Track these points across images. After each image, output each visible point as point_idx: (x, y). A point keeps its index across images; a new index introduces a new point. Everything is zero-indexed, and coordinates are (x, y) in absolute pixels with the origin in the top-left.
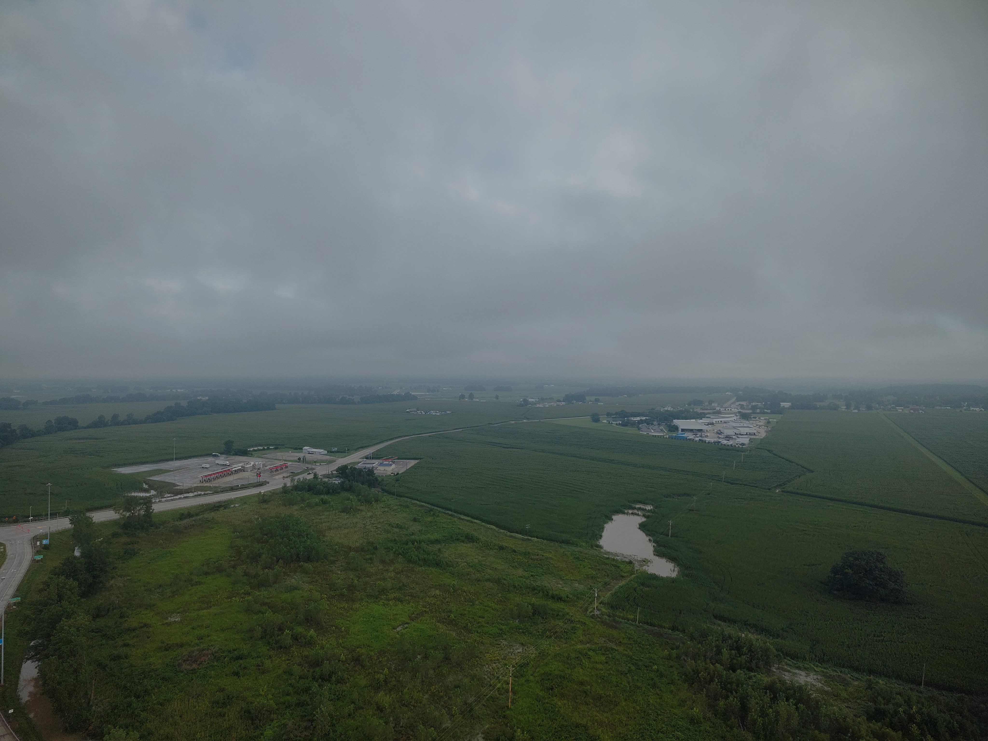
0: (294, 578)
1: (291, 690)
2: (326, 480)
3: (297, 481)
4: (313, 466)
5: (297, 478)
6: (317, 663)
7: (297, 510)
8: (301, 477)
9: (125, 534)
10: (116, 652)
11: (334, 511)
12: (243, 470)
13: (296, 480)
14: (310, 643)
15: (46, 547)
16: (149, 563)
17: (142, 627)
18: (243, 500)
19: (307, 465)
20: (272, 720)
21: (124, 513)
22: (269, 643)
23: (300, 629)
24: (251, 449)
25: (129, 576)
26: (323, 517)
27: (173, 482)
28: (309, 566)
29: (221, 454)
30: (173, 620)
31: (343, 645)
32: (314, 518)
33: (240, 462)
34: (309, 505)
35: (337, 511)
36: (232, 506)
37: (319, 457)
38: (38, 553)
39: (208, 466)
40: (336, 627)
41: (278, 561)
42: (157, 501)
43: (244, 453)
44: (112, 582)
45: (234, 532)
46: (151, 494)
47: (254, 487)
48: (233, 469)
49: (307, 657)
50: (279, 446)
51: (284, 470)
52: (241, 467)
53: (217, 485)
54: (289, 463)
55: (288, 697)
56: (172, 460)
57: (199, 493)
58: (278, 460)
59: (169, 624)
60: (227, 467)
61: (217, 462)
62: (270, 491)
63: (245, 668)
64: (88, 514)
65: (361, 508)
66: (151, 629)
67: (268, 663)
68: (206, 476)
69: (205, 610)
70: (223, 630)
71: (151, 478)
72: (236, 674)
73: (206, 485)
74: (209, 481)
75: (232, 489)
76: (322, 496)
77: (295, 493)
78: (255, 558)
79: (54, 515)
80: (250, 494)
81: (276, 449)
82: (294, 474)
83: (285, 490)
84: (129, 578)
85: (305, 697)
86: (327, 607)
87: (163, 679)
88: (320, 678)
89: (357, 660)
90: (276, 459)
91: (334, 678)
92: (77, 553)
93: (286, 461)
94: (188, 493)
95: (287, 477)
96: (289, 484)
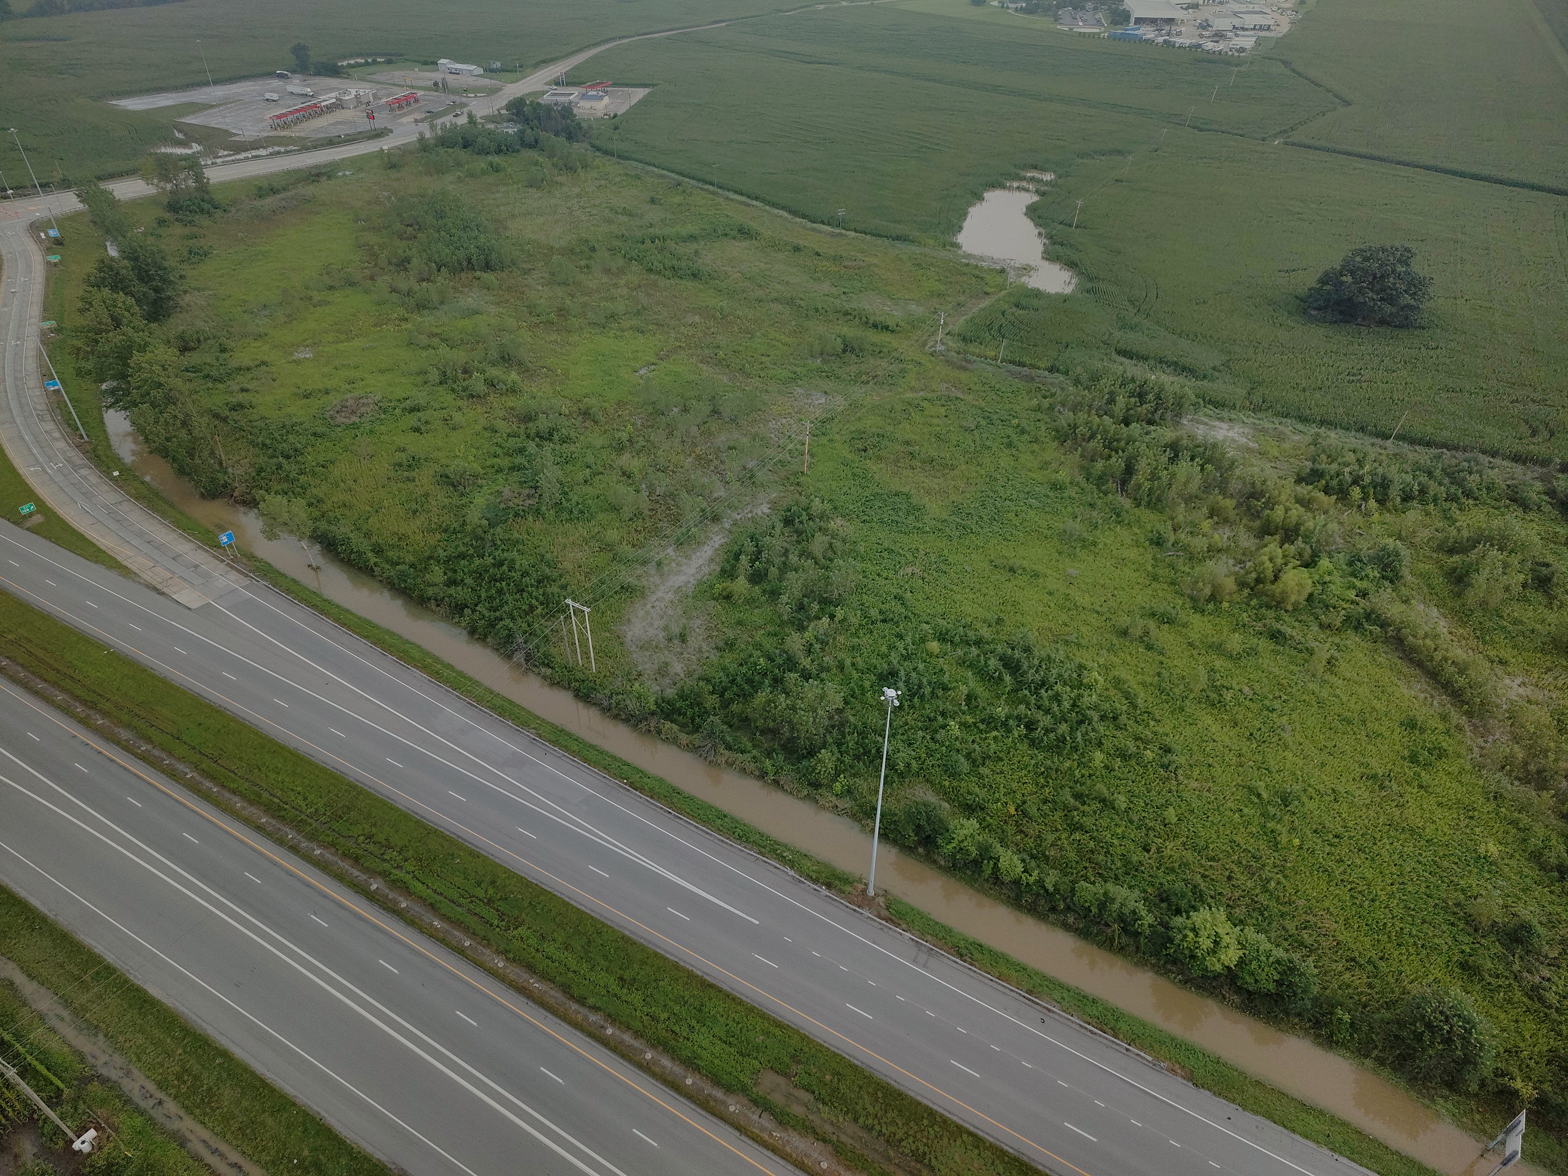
0: (472, 297)
1: (499, 451)
2: (491, 126)
3: (441, 129)
4: (464, 100)
5: (439, 121)
6: (528, 418)
7: (452, 183)
8: (447, 120)
9: (177, 220)
10: (234, 400)
11: (515, 186)
12: (338, 105)
13: (439, 127)
14: (513, 391)
15: (58, 242)
16: (234, 270)
17: (259, 366)
18: (358, 164)
19: (452, 97)
20: (481, 487)
21: (162, 184)
22: (453, 390)
23: (495, 372)
24: (345, 63)
25: (211, 290)
26: (499, 195)
27: (225, 127)
28: (489, 277)
29: (294, 72)
30: (301, 356)
31: (562, 394)
32: (483, 197)
33: (332, 90)
34: (471, 175)
35: (520, 186)
36: (340, 174)
37: (471, 81)
38: (49, 251)
39: (275, 96)
40: (549, 370)
41: (439, 270)
42: (209, 162)
43: (333, 71)
44: (187, 298)
45: (356, 221)
46: (195, 150)
47: (369, 138)
48: (323, 104)
49: (512, 409)
50: (394, 58)
51: (414, 106)
52: (334, 100)
53: (303, 135)
54: (420, 93)
55: (496, 459)
56: (207, 84)
57: (277, 149)
58: (398, 85)
59: (297, 362)
60: (310, 99)
61: (290, 88)
62: (398, 148)
63: (426, 422)
64: (103, 186)
65: (559, 179)
66: (274, 369)
67: (458, 417)
68: (279, 117)
69: (346, 344)
70: (382, 372)
71: (183, 120)
72: (417, 430)
73: (283, 133)
74: (286, 126)
75: (332, 142)
76: (490, 158)
77: (442, 150)
78: (403, 264)
79: (45, 186)
80: (364, 152)
81: (389, 62)
82: (432, 115)
83: (424, 146)
84: (211, 292)
85: (519, 460)
86: (529, 339)
87: (315, 434)
88: (537, 436)
89: (586, 414)
90: (394, 85)
91: (556, 437)
92: (113, 252)
93: (412, 87)
94: (258, 148)
95: (422, 120)
96: (428, 135)
